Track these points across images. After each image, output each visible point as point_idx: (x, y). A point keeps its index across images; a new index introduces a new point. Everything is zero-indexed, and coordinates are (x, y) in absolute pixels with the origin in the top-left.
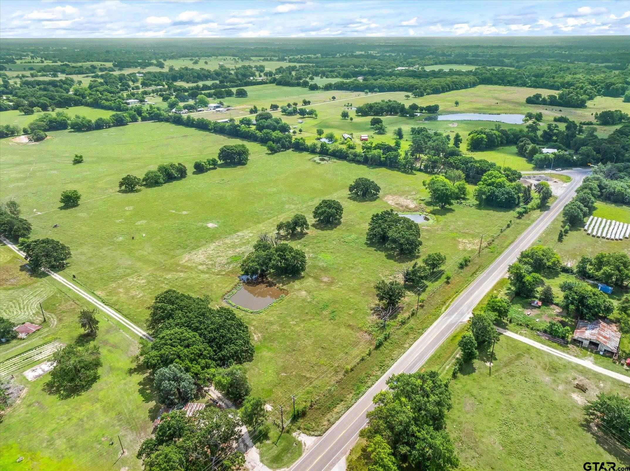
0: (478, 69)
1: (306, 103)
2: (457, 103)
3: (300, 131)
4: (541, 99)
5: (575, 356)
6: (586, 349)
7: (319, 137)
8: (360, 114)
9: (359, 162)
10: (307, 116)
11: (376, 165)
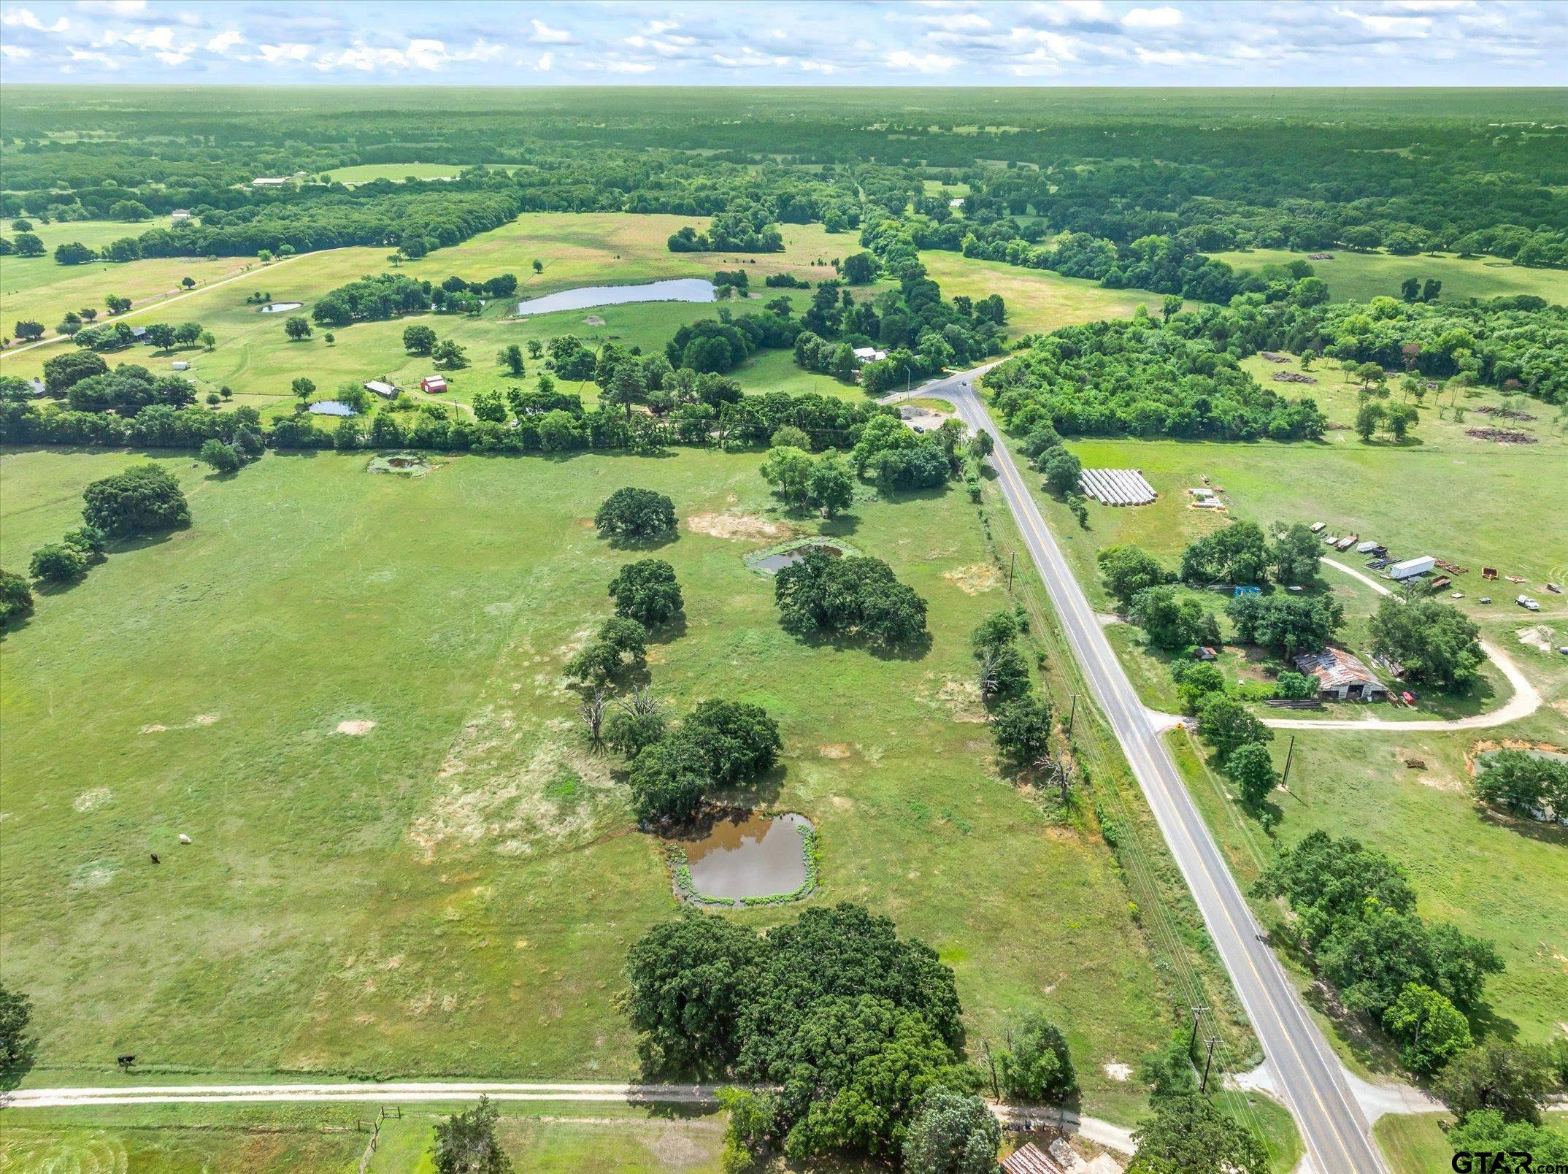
0: (469, 173)
1: (119, 306)
2: (538, 266)
3: (226, 392)
4: (695, 240)
5: (1350, 719)
6: (1347, 700)
7: (301, 401)
8: (327, 320)
9: (512, 451)
10: (177, 345)
11: (564, 449)
